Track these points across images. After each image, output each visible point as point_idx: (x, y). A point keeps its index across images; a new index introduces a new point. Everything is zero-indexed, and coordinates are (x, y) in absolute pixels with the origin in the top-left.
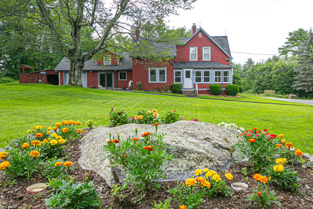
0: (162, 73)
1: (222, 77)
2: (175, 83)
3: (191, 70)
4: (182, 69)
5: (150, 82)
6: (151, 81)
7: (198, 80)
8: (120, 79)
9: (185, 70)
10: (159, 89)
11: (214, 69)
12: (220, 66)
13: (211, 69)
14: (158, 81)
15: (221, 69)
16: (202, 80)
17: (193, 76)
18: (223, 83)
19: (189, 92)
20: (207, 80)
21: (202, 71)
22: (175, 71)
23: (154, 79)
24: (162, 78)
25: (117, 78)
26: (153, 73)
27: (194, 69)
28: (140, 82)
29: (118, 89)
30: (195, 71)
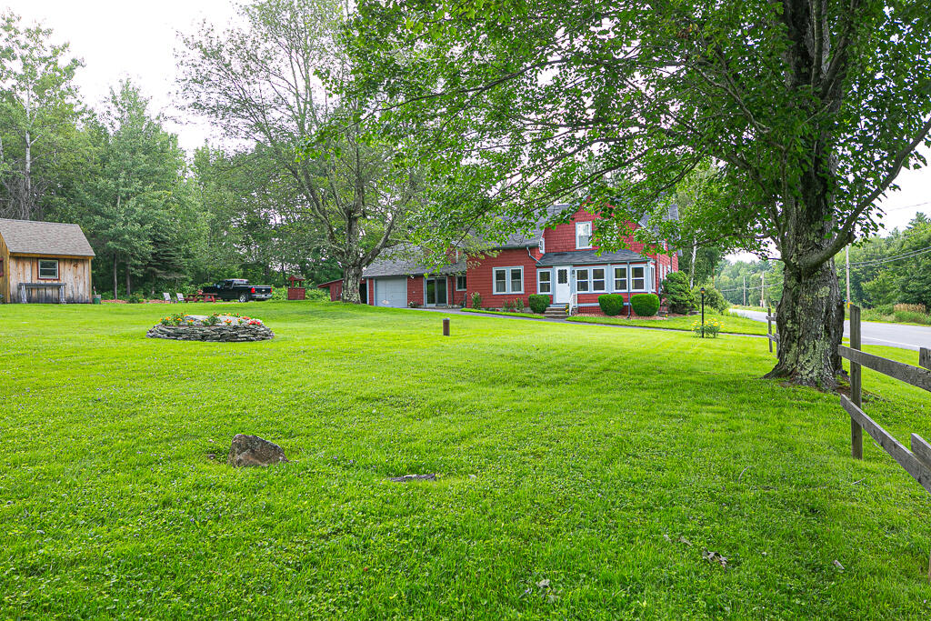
0: (516, 275)
1: (630, 279)
2: (539, 293)
3: (568, 269)
4: (551, 267)
5: (495, 293)
6: (497, 291)
7: (583, 286)
8: (459, 288)
9: (557, 269)
10: (509, 306)
11: (612, 264)
12: (625, 258)
13: (606, 264)
14: (509, 290)
15: (626, 263)
16: (591, 286)
17: (572, 279)
18: (632, 291)
19: (557, 310)
20: (599, 285)
21: (590, 270)
22: (539, 271)
23: (502, 287)
24: (516, 286)
25: (454, 287)
26: (501, 276)
27: (575, 266)
28: (477, 294)
29: (456, 306)
30: (577, 269)
